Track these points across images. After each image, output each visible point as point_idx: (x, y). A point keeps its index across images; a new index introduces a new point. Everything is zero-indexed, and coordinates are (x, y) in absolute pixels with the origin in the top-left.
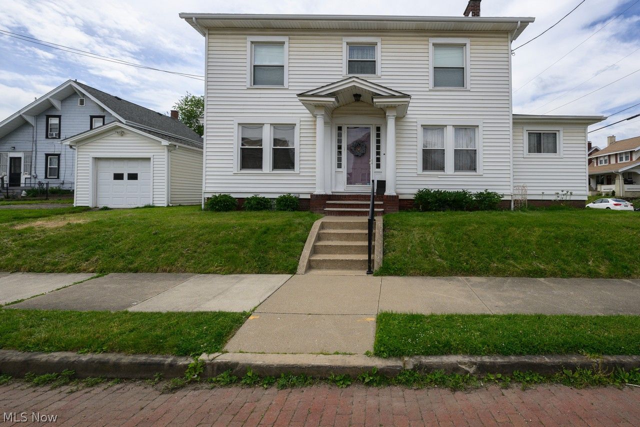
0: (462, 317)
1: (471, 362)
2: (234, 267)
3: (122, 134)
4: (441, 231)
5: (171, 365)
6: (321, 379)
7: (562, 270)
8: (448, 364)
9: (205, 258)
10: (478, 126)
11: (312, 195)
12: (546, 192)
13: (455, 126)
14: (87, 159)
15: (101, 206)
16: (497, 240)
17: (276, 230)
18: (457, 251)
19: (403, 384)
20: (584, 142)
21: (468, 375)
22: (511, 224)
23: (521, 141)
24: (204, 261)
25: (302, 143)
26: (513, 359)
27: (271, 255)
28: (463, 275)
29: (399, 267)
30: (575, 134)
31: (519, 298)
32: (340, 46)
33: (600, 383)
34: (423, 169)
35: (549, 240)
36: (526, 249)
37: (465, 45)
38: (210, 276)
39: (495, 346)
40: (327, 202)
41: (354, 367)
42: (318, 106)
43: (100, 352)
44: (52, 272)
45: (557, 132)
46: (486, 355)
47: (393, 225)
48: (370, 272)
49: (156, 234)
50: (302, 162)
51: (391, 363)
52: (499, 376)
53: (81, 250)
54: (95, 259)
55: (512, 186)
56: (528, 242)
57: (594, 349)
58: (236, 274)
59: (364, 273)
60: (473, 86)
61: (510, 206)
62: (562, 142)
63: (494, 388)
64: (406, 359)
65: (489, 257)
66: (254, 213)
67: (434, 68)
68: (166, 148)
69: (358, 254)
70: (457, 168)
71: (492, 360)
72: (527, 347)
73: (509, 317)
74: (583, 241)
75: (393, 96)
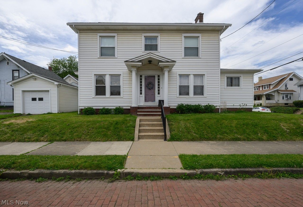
0: (213, 155)
1: (222, 171)
2: (107, 139)
3: (35, 79)
4: (193, 122)
5: (107, 174)
6: (166, 178)
7: (248, 138)
8: (213, 172)
9: (94, 135)
10: (204, 75)
11: (131, 107)
12: (235, 105)
13: (195, 74)
14: (19, 91)
15: (27, 113)
16: (218, 126)
17: (121, 123)
18: (202, 131)
19: (197, 179)
20: (252, 83)
21: (221, 175)
22: (223, 119)
23: (224, 81)
24: (94, 136)
25: (124, 83)
26: (238, 169)
27: (122, 133)
28: (206, 141)
29: (178, 137)
30: (248, 78)
31: (233, 149)
32: (141, 38)
33: (271, 177)
34: (179, 95)
35: (241, 125)
36: (231, 130)
37: (199, 37)
38: (98, 142)
39: (230, 165)
40: (138, 110)
41: (178, 173)
42: (133, 66)
43: (77, 169)
44: (29, 141)
45: (240, 77)
46: (227, 168)
47: (171, 120)
48: (165, 140)
49: (68, 125)
50: (124, 92)
51: (191, 171)
52: (233, 175)
53: (38, 132)
54: (46, 136)
55: (220, 102)
56: (231, 126)
57: (268, 165)
58: (109, 141)
59: (163, 140)
60: (202, 56)
61: (219, 111)
62: (242, 81)
63: (232, 180)
64: (197, 170)
65: (216, 133)
66: (105, 116)
67: (185, 47)
68: (56, 86)
69: (158, 132)
70: (195, 94)
71: (230, 170)
72: (242, 165)
73: (232, 155)
74: (255, 126)
75: (168, 62)
